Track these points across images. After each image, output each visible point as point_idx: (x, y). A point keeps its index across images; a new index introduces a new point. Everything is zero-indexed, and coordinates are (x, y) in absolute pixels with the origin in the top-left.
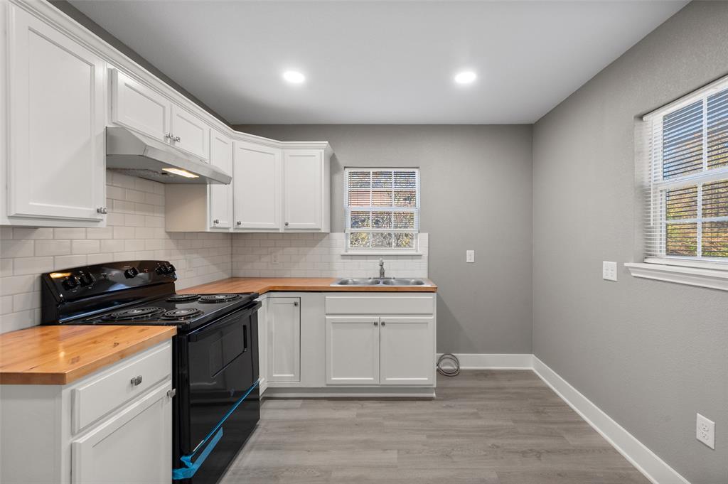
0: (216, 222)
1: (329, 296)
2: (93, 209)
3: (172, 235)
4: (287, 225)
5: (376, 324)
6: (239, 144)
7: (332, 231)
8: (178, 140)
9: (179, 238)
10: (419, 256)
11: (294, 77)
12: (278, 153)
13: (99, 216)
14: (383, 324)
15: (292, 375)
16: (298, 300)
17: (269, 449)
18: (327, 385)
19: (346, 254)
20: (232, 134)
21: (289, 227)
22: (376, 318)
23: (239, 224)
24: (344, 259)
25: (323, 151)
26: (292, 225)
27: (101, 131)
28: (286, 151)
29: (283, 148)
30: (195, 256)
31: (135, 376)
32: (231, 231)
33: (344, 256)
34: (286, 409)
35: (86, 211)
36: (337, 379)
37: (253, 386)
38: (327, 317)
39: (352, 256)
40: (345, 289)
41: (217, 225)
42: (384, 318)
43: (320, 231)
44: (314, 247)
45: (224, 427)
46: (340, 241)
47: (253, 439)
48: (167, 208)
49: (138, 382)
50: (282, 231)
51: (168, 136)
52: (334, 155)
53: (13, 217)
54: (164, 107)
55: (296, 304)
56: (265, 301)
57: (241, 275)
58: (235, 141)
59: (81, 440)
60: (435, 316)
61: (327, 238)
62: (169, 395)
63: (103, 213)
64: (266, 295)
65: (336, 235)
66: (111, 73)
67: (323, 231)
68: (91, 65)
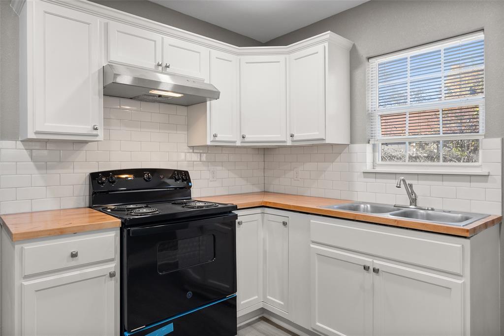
0: (215, 136)
1: (315, 221)
2: (90, 127)
3: (194, 149)
4: (292, 136)
5: (366, 268)
6: (245, 59)
7: (352, 142)
8: (167, 67)
10: (485, 177)
12: (281, 58)
13: (95, 132)
14: (376, 271)
15: (282, 303)
16: (285, 220)
18: (313, 329)
19: (373, 170)
20: (238, 51)
21: (294, 138)
22: (368, 261)
23: (243, 137)
24: (364, 177)
25: (326, 44)
26: (298, 136)
28: (292, 55)
29: (289, 53)
30: (219, 168)
32: (238, 144)
33: (366, 174)
35: (83, 128)
36: (321, 325)
37: (225, 297)
38: (312, 246)
39: (377, 175)
41: (217, 139)
42: (378, 263)
43: (324, 142)
45: (176, 324)
46: (364, 155)
48: (189, 126)
49: (74, 255)
50: (289, 143)
51: (159, 65)
52: (354, 46)
53: (37, 133)
54: (155, 41)
55: (285, 224)
56: (259, 217)
57: (271, 190)
58: (242, 57)
59: (26, 283)
60: (466, 280)
61: (346, 150)
62: (112, 275)
63: (96, 129)
64: (259, 210)
65: (357, 147)
66: (107, 25)
67: (327, 142)
68: (89, 24)
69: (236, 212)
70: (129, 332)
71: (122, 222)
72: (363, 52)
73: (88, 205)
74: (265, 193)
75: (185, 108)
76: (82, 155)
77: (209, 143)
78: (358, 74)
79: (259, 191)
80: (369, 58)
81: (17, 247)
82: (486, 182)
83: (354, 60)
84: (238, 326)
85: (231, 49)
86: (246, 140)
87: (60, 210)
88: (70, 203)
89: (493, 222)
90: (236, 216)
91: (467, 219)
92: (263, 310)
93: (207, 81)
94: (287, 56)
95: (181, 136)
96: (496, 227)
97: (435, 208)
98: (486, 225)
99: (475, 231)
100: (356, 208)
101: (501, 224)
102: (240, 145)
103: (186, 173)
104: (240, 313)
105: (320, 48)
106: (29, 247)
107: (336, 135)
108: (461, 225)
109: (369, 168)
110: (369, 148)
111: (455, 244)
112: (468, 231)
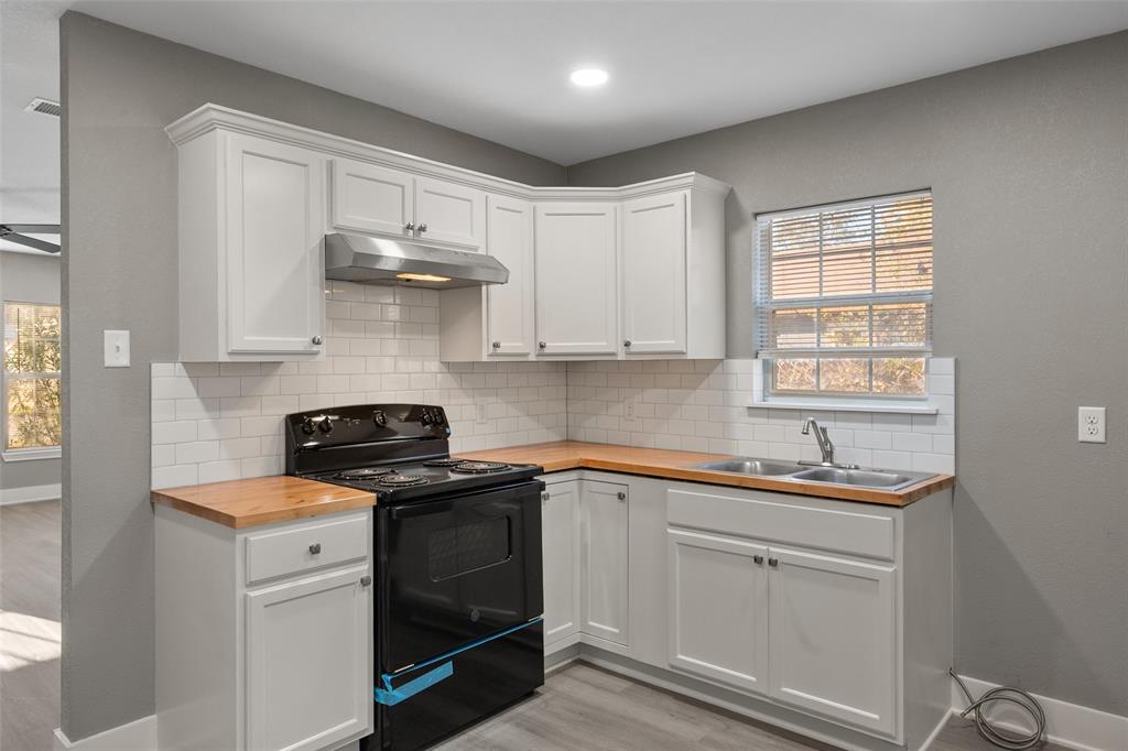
0: (496, 346)
1: (674, 490)
2: (308, 339)
3: (451, 367)
4: (627, 344)
5: (758, 560)
6: (545, 207)
7: (729, 355)
8: (422, 229)
9: (463, 371)
10: (931, 417)
11: (590, 79)
12: (608, 207)
13: (315, 348)
14: (773, 563)
15: (617, 631)
16: (623, 490)
17: (528, 729)
18: (672, 667)
19: (764, 404)
20: (533, 194)
21: (632, 349)
22: (760, 548)
23: (542, 346)
24: (750, 416)
25: (688, 192)
26: (637, 345)
27: (316, 242)
28: (626, 203)
29: (621, 199)
30: (492, 399)
31: (314, 543)
32: (532, 358)
33: (753, 409)
34: (597, 687)
35: (299, 342)
36: (686, 659)
37: (526, 622)
38: (670, 531)
39: (770, 412)
40: (729, 479)
41: (499, 351)
42: (776, 551)
43: (684, 357)
44: (695, 388)
45: (457, 661)
46: (748, 377)
47: (522, 709)
48: (443, 326)
49: (315, 550)
50: (622, 357)
51: (408, 227)
52: (732, 191)
53: (231, 354)
54: (403, 187)
55: (621, 497)
56: (574, 485)
57: (581, 437)
58: (539, 204)
59: (253, 594)
60: (898, 566)
61: (719, 369)
62: (364, 582)
63: (319, 343)
64: (574, 475)
65: (737, 365)
66: (331, 165)
67: (690, 356)
68: (305, 165)
69: (541, 478)
70: (390, 674)
71: (378, 498)
72: (748, 203)
73: (283, 471)
74: (569, 443)
75: (437, 293)
76: (272, 384)
77: (485, 358)
78: (739, 239)
79: (558, 439)
80: (756, 215)
81: (240, 538)
82: (934, 424)
83: (732, 217)
84: (546, 671)
85: (523, 191)
86: (546, 351)
87: (241, 480)
88: (256, 469)
89: (940, 485)
90: (542, 486)
91: (905, 480)
92: (580, 646)
93: (481, 252)
94: (618, 204)
95: (430, 343)
96: (946, 492)
97: (860, 465)
98: (928, 490)
99: (910, 498)
100: (738, 468)
101: (953, 488)
102: (534, 360)
103: (440, 410)
104: (549, 650)
105: (676, 197)
106: (257, 537)
107: (702, 343)
108: (891, 490)
109: (756, 399)
110: (757, 366)
111: (883, 517)
112: (900, 497)
